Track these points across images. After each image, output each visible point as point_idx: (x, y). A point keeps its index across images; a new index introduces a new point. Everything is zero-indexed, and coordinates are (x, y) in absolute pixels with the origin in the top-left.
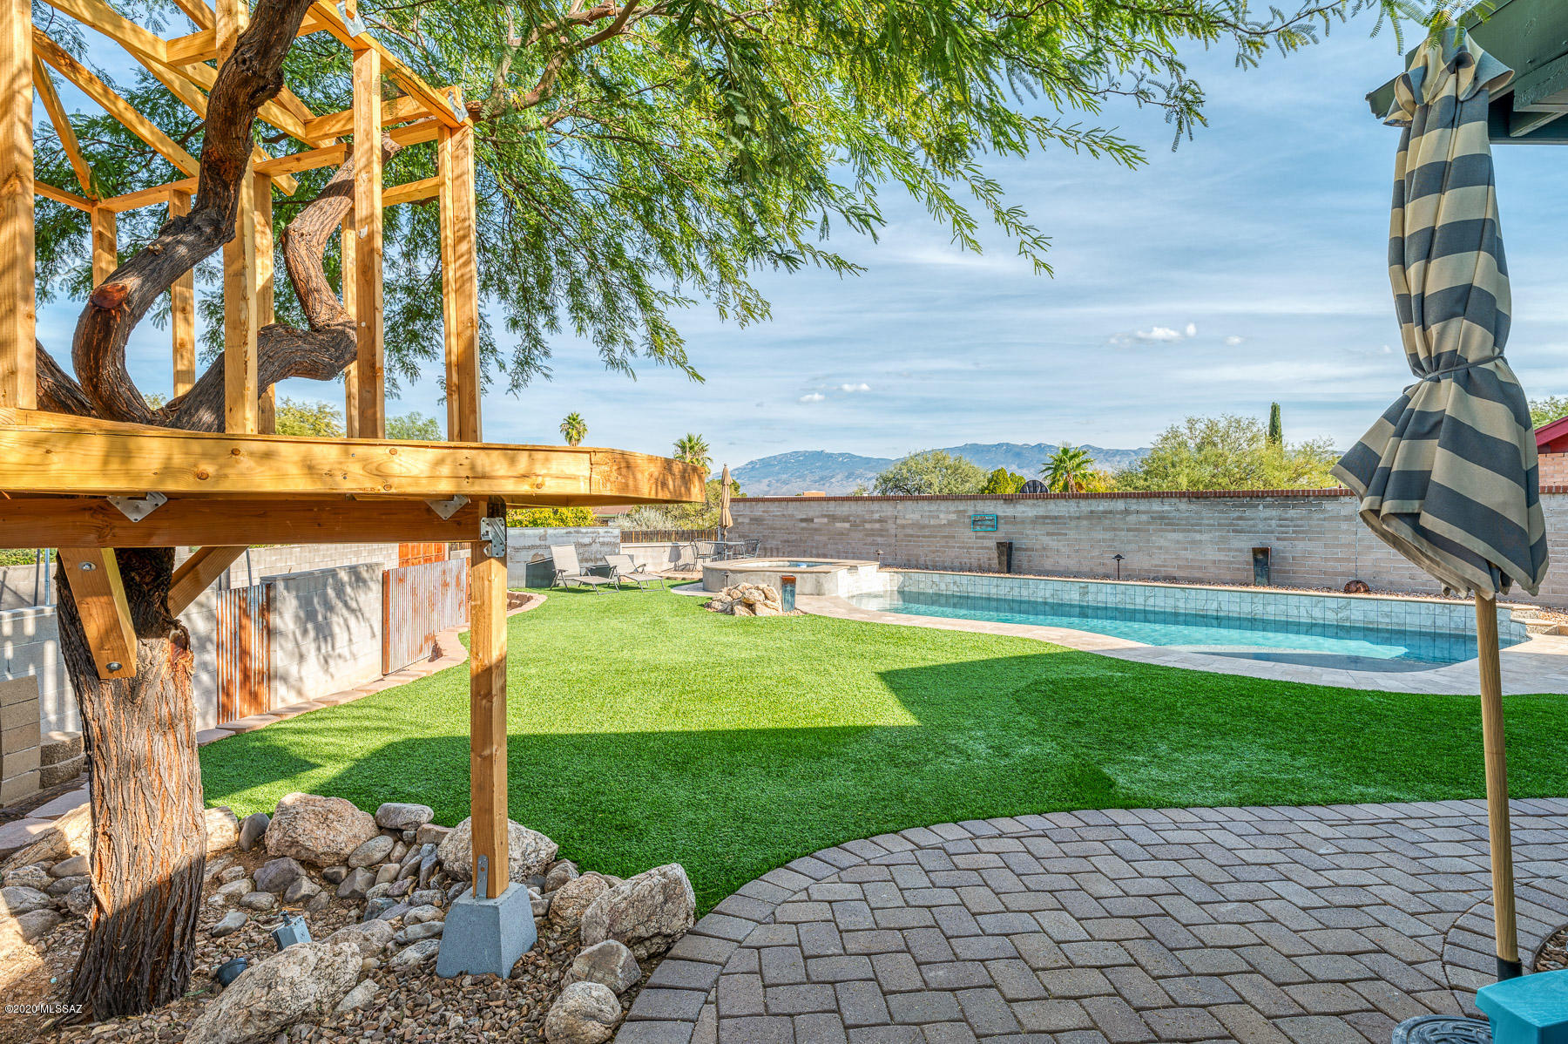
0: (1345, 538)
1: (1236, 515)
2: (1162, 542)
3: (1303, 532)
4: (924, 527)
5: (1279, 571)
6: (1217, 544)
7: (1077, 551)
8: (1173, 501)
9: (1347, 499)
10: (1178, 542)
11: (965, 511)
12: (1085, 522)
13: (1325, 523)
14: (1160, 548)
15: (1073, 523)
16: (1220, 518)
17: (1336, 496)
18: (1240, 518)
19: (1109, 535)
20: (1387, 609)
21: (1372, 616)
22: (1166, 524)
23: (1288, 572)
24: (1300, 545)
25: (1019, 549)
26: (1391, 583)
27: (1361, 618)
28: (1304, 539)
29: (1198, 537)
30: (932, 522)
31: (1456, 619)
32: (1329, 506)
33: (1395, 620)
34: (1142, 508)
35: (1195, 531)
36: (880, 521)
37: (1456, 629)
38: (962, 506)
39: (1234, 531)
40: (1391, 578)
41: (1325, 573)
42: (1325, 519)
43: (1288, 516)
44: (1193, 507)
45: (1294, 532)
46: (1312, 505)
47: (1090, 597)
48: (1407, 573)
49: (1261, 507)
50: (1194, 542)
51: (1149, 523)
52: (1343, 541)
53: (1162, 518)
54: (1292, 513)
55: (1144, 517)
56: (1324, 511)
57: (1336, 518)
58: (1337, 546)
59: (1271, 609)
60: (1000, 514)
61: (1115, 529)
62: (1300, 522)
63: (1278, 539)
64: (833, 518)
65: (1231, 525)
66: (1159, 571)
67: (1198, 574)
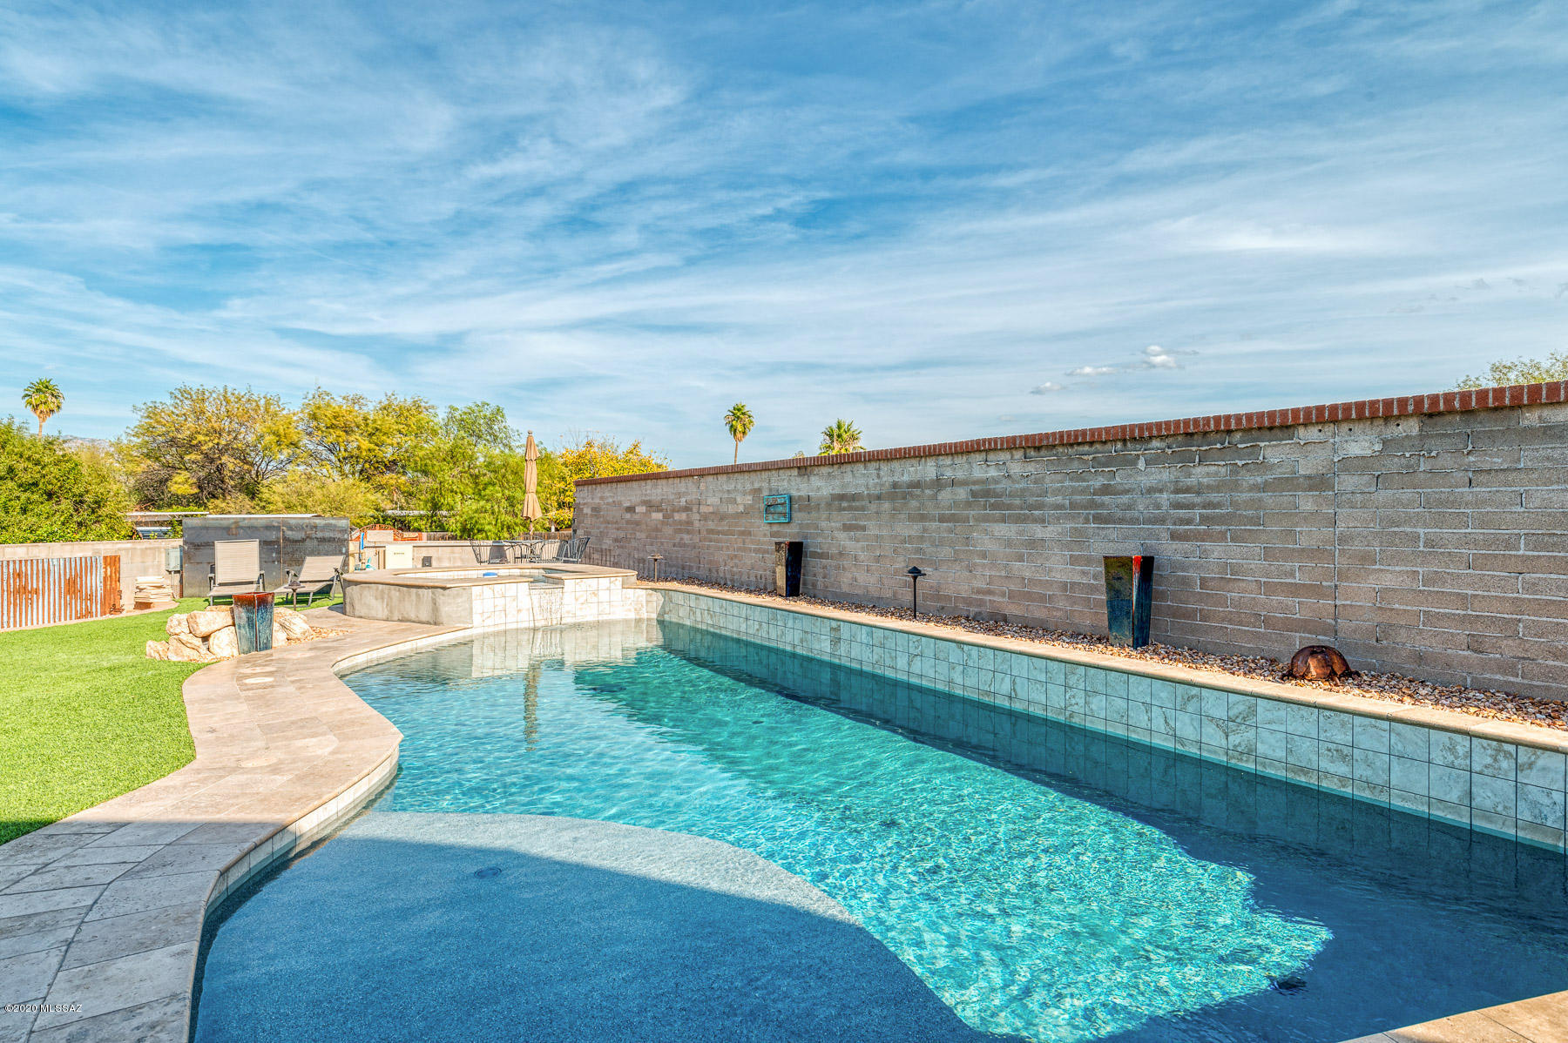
0: (1309, 535)
1: (1098, 482)
2: (989, 545)
3: (1221, 520)
4: (723, 518)
5: (1175, 613)
6: (1067, 546)
7: (878, 559)
8: (1004, 456)
9: (1312, 434)
10: (1009, 543)
11: (759, 490)
12: (886, 505)
13: (1267, 497)
14: (984, 555)
15: (873, 507)
16: (1074, 491)
17: (1285, 427)
18: (1106, 490)
19: (914, 529)
20: (1342, 737)
21: (1306, 752)
22: (994, 507)
23: (1190, 615)
24: (1217, 551)
25: (815, 555)
26: (1420, 658)
27: (1281, 754)
28: (1222, 537)
29: (1039, 531)
30: (731, 509)
31: (1535, 794)
32: (1275, 452)
33: (1361, 771)
34: (960, 475)
35: (1035, 520)
36: (687, 509)
37: (1534, 826)
38: (759, 481)
39: (1097, 519)
40: (1421, 645)
41: (1267, 622)
42: (1264, 487)
43: (1191, 481)
44: (1031, 468)
45: (1205, 519)
46: (1239, 453)
47: (843, 649)
48: (1462, 633)
49: (1141, 464)
50: (1033, 543)
51: (968, 505)
52: (1304, 542)
53: (984, 495)
54: (1200, 474)
55: (962, 493)
56: (1264, 466)
57: (1289, 483)
58: (1289, 555)
59: (1097, 703)
60: (794, 493)
61: (923, 518)
62: (1214, 497)
63: (1174, 536)
64: (651, 506)
65: (1092, 505)
66: (981, 603)
67: (1038, 612)
